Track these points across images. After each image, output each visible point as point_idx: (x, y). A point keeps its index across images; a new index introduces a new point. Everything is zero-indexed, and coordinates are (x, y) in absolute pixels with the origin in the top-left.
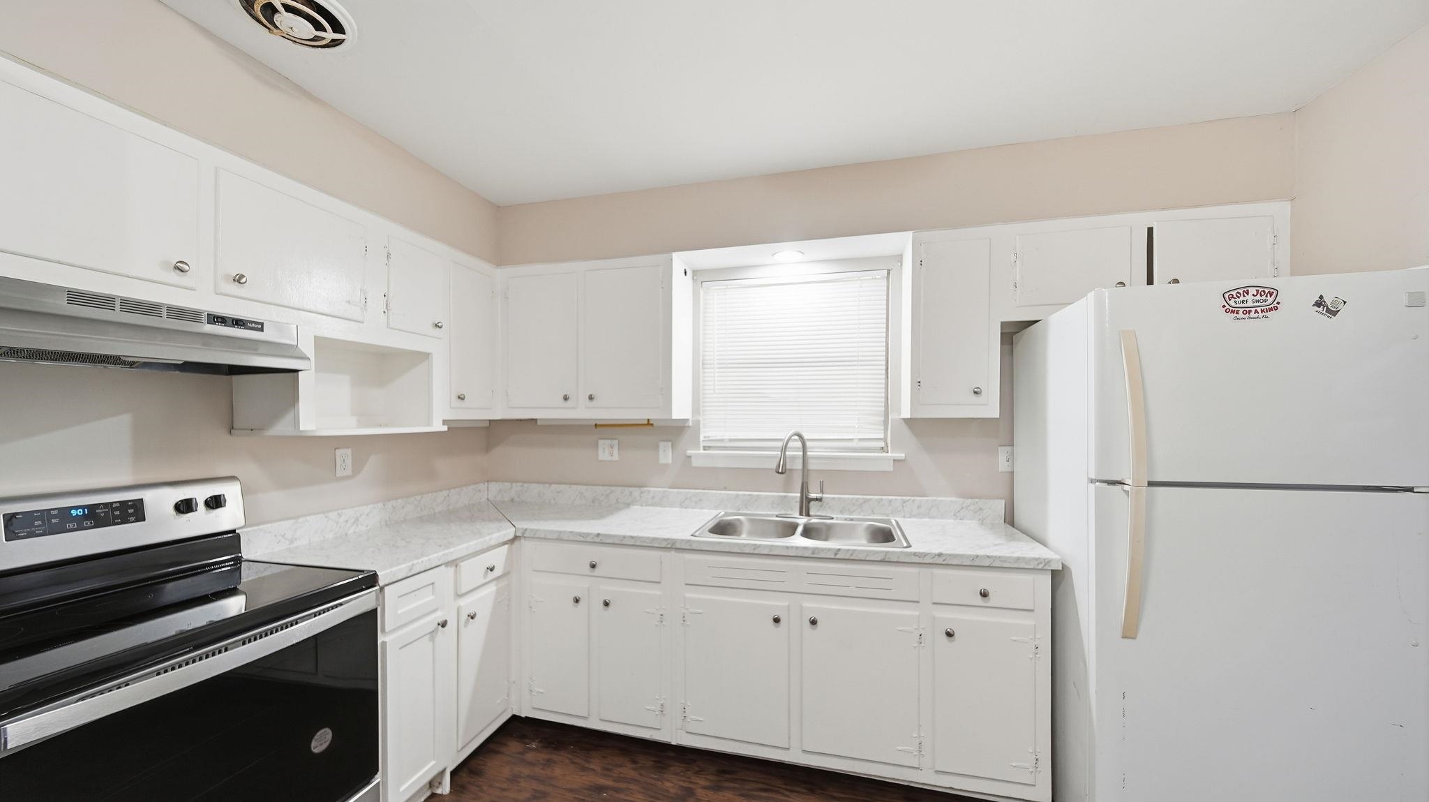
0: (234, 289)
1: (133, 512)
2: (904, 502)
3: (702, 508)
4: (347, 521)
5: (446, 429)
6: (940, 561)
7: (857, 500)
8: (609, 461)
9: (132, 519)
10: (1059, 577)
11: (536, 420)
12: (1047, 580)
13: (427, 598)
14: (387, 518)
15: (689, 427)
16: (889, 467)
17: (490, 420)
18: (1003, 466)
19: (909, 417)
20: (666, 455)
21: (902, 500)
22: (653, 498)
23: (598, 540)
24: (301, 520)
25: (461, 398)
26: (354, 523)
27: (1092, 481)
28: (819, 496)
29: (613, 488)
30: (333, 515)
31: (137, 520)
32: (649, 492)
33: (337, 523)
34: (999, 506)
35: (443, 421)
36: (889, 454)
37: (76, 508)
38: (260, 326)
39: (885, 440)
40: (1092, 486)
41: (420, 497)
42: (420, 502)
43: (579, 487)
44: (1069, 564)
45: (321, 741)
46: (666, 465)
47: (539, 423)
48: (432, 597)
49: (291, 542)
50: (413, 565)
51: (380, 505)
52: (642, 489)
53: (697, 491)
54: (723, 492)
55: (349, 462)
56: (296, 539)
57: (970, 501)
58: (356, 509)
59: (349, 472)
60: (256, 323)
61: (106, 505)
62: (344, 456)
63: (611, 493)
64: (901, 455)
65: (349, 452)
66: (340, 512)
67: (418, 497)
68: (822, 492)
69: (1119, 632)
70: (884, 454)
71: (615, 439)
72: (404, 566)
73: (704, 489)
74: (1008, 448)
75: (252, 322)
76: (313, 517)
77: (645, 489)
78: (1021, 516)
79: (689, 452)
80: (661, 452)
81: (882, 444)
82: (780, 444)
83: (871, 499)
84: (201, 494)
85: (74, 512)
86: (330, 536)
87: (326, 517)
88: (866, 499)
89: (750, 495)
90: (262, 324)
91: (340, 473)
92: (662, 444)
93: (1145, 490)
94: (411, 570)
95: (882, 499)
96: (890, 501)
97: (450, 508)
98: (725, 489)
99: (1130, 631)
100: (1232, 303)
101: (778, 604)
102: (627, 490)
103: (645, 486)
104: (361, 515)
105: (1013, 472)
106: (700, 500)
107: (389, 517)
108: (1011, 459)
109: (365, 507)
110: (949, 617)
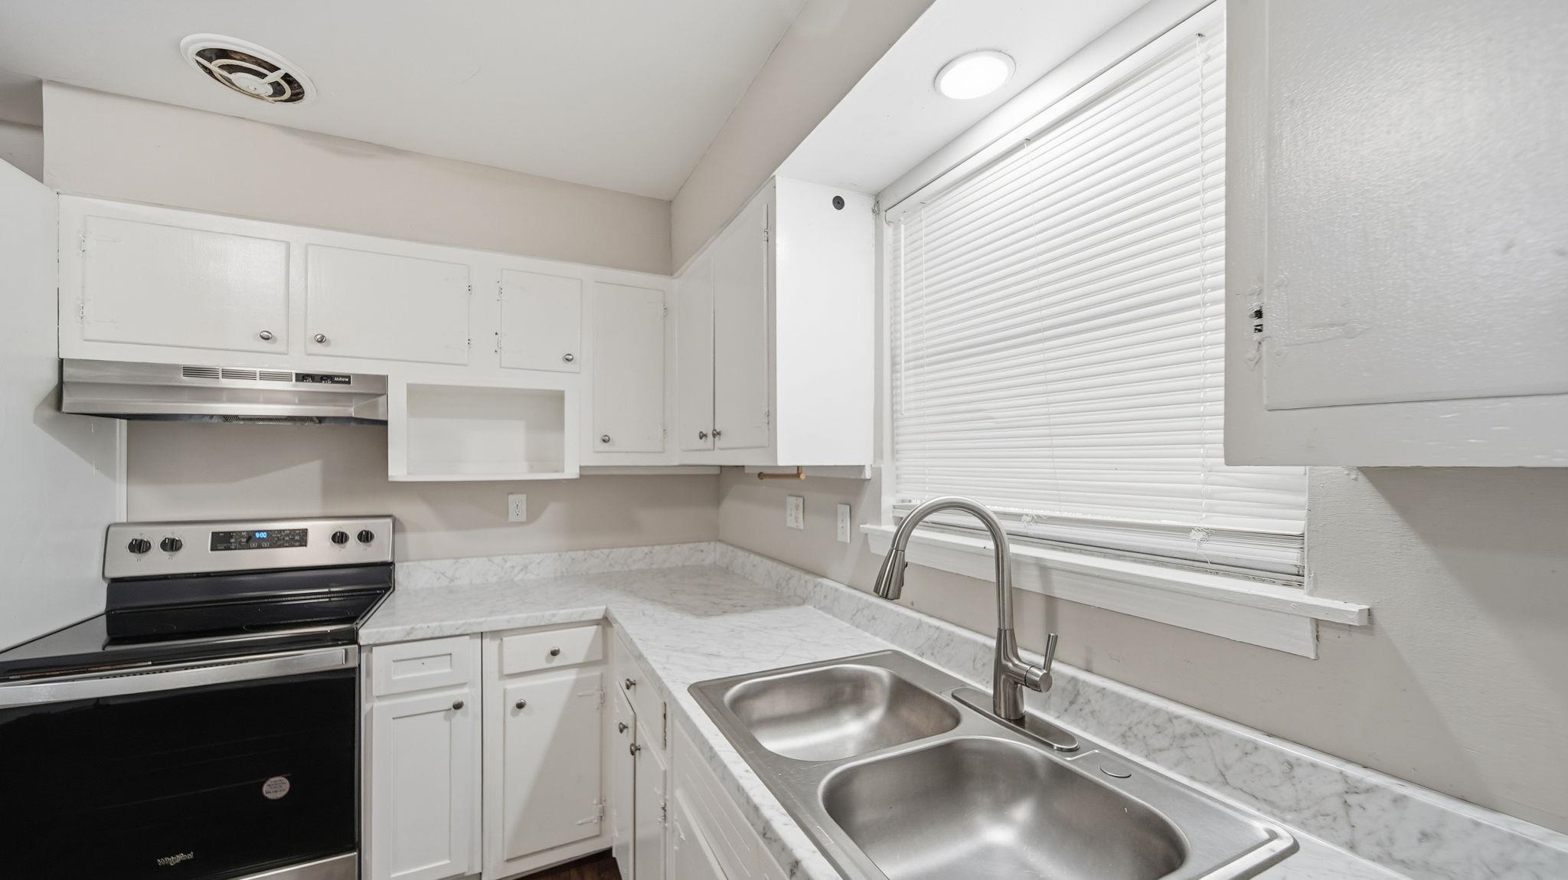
0: (320, 348)
1: (299, 538)
4: (513, 567)
5: (578, 477)
8: (793, 529)
9: (297, 544)
11: (743, 466)
13: (440, 670)
14: (564, 570)
15: (868, 480)
17: (721, 466)
20: (844, 528)
21: (1345, 778)
24: (462, 560)
25: (606, 440)
26: (522, 570)
29: (792, 571)
30: (498, 560)
31: (301, 545)
32: (822, 585)
33: (502, 568)
37: (260, 531)
38: (347, 380)
41: (608, 550)
42: (608, 556)
45: (276, 788)
46: (844, 546)
47: (747, 471)
48: (448, 670)
49: (452, 580)
50: (413, 629)
51: (555, 555)
52: (817, 579)
55: (523, 507)
56: (457, 578)
58: (525, 556)
59: (523, 518)
60: (343, 377)
61: (280, 531)
62: (518, 503)
63: (791, 578)
65: (523, 497)
66: (505, 557)
67: (606, 551)
71: (801, 498)
72: (399, 628)
75: (339, 376)
76: (475, 560)
79: (864, 527)
80: (838, 521)
83: (1216, 733)
84: (353, 528)
85: (257, 535)
86: (494, 579)
87: (489, 560)
88: (1198, 726)
90: (349, 377)
91: (512, 518)
92: (838, 509)
94: (408, 634)
95: (1256, 747)
96: (1291, 765)
97: (653, 566)
102: (802, 577)
103: (821, 576)
104: (531, 563)
107: (566, 569)
109: (537, 555)
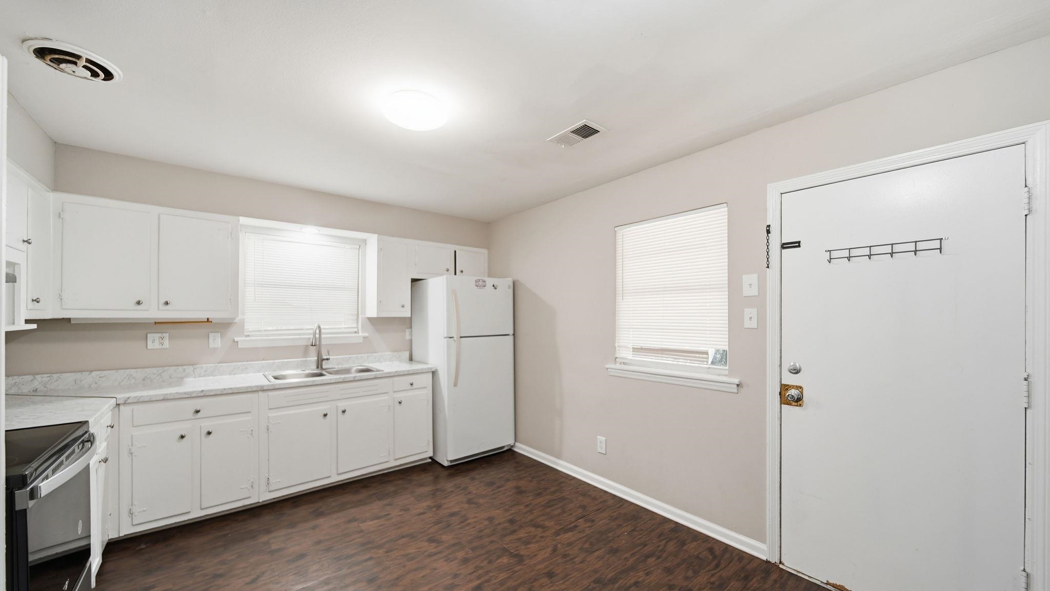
2: (368, 356)
3: (248, 373)
5: (36, 327)
6: (396, 374)
7: (346, 358)
8: (160, 349)
10: (434, 373)
12: (430, 375)
15: (236, 323)
16: (361, 341)
18: (408, 337)
19: (376, 316)
20: (216, 341)
22: (205, 371)
23: (202, 394)
25: (37, 301)
27: (445, 338)
28: (328, 357)
29: (166, 368)
32: (202, 367)
34: (407, 354)
35: (25, 320)
36: (360, 334)
39: (357, 327)
40: (446, 339)
43: (128, 371)
44: (438, 369)
46: (215, 349)
52: (195, 366)
53: (244, 363)
54: (263, 362)
57: (396, 353)
63: (164, 372)
64: (366, 335)
68: (329, 354)
69: (453, 385)
70: (358, 335)
71: (167, 333)
73: (248, 361)
74: (410, 330)
77: (198, 366)
78: (416, 356)
79: (236, 339)
80: (211, 340)
81: (356, 330)
82: (312, 331)
83: (352, 357)
88: (350, 357)
89: (282, 362)
92: (211, 335)
93: (459, 339)
95: (358, 357)
96: (362, 357)
98: (264, 360)
99: (455, 385)
100: (477, 283)
101: (323, 408)
102: (180, 369)
103: (197, 364)
105: (411, 340)
106: (246, 368)
108: (411, 334)
110: (399, 396)
